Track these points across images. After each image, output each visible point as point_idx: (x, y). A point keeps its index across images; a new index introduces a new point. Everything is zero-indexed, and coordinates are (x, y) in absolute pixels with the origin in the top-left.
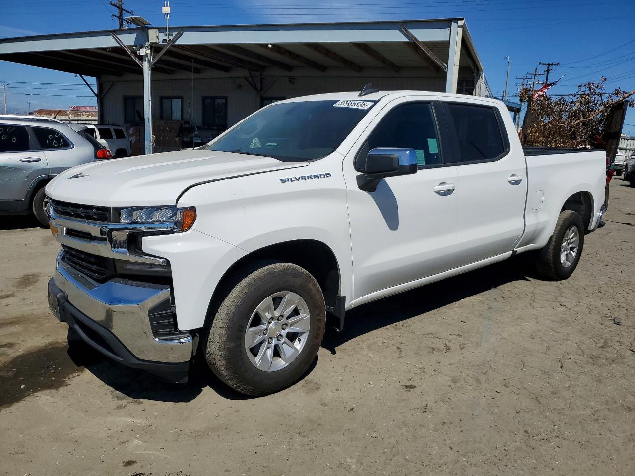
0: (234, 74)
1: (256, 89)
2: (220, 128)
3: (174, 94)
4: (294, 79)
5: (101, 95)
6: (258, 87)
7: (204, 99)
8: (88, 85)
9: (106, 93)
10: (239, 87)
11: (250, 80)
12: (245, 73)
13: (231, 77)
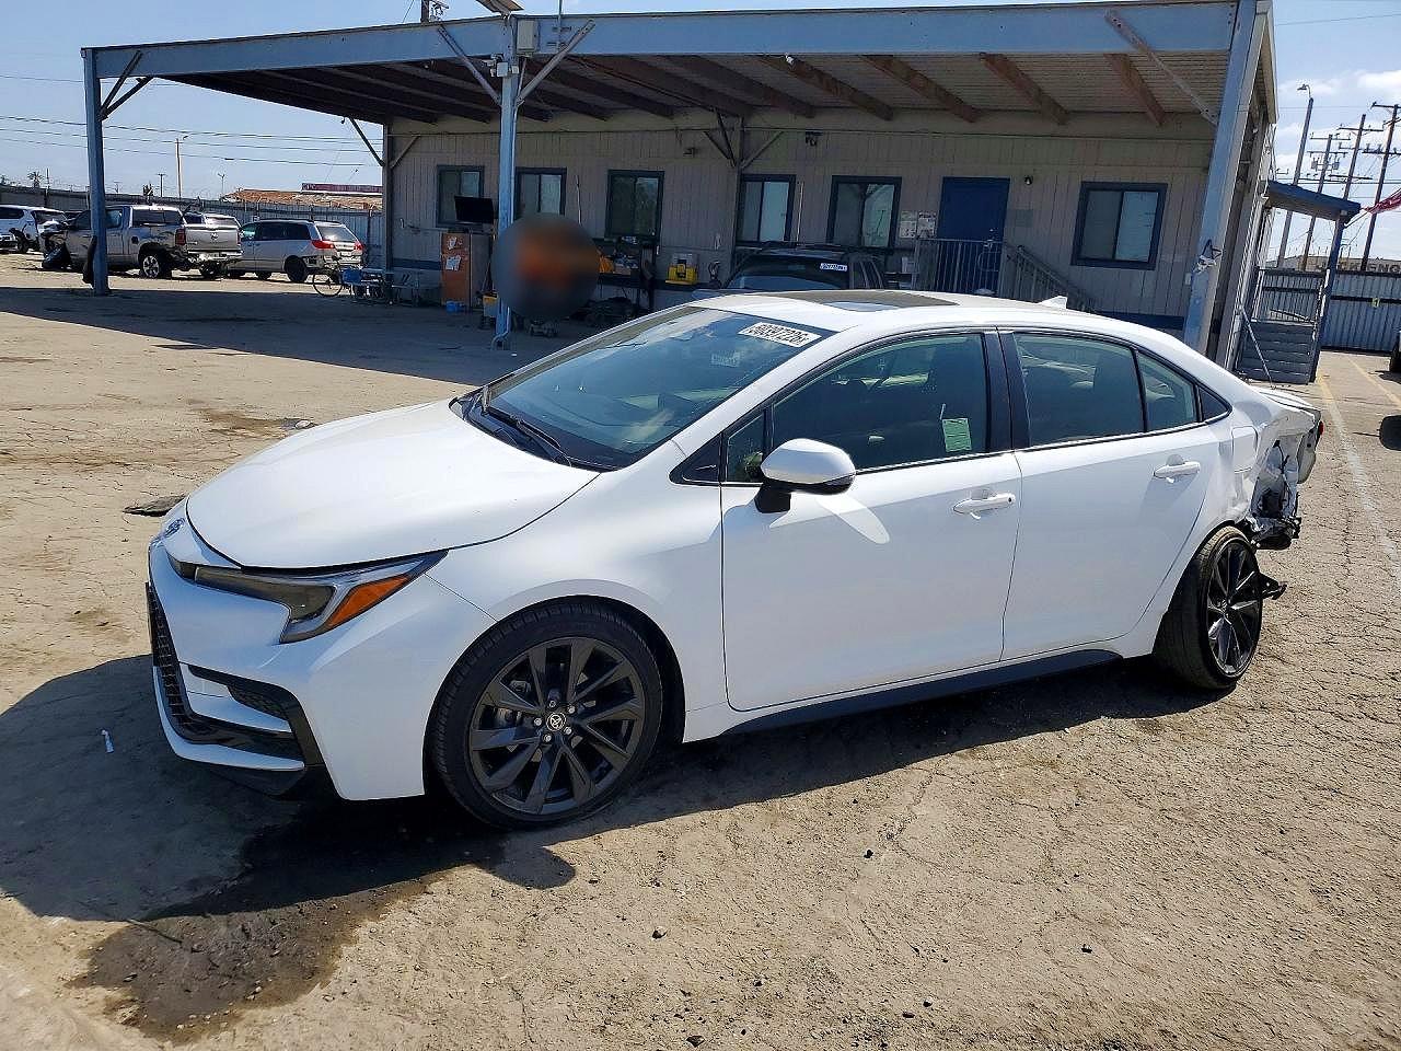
0: (682, 122)
1: (730, 156)
2: (644, 242)
3: (547, 165)
4: (819, 134)
5: (390, 163)
6: (736, 153)
7: (613, 176)
8: (366, 141)
9: (401, 159)
10: (692, 151)
11: (719, 136)
12: (707, 120)
13: (676, 130)
